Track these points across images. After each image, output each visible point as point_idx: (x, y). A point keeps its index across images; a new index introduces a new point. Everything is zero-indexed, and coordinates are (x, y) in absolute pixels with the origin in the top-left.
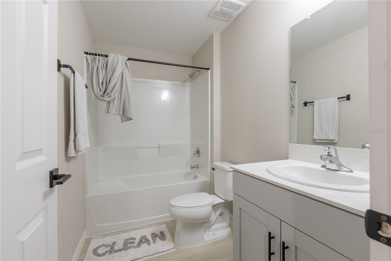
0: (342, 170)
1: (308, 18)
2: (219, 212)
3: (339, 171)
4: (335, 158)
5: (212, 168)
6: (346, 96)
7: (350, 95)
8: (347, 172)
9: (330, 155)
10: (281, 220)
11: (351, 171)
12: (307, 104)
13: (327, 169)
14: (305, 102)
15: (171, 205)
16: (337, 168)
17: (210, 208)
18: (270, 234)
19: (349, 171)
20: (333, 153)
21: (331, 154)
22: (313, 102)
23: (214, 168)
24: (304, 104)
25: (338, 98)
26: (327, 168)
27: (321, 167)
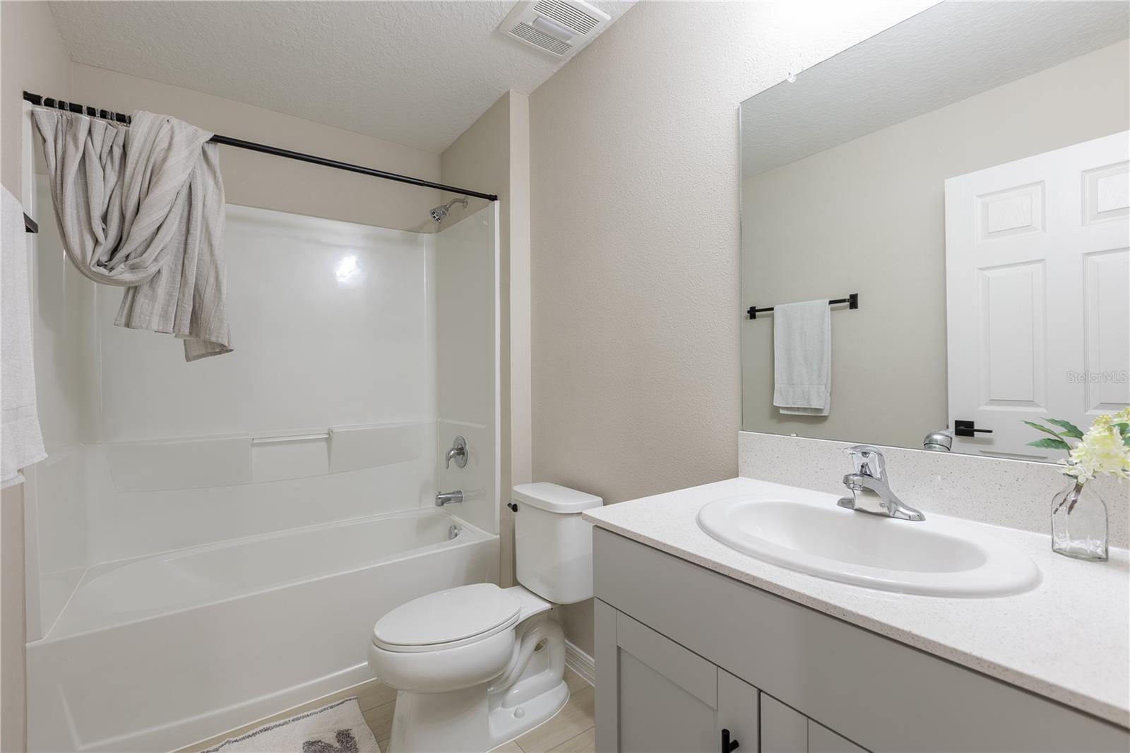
0: (897, 514)
1: (789, 80)
2: (532, 642)
3: (889, 516)
4: (878, 480)
5: (509, 505)
6: (849, 298)
7: (857, 295)
8: (910, 518)
9: (866, 472)
10: (760, 691)
11: (921, 518)
12: (757, 314)
13: (856, 510)
14: (751, 308)
15: (378, 643)
16: (885, 510)
17: (507, 635)
18: (726, 734)
19: (914, 516)
20: (875, 469)
21: (870, 470)
22: (772, 309)
23: (515, 505)
24: (748, 312)
25: (831, 302)
26: (856, 507)
27: (838, 504)
